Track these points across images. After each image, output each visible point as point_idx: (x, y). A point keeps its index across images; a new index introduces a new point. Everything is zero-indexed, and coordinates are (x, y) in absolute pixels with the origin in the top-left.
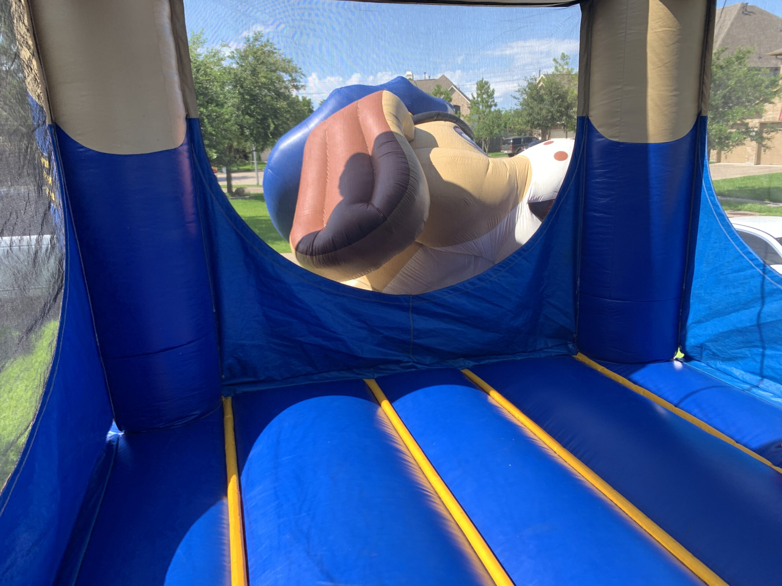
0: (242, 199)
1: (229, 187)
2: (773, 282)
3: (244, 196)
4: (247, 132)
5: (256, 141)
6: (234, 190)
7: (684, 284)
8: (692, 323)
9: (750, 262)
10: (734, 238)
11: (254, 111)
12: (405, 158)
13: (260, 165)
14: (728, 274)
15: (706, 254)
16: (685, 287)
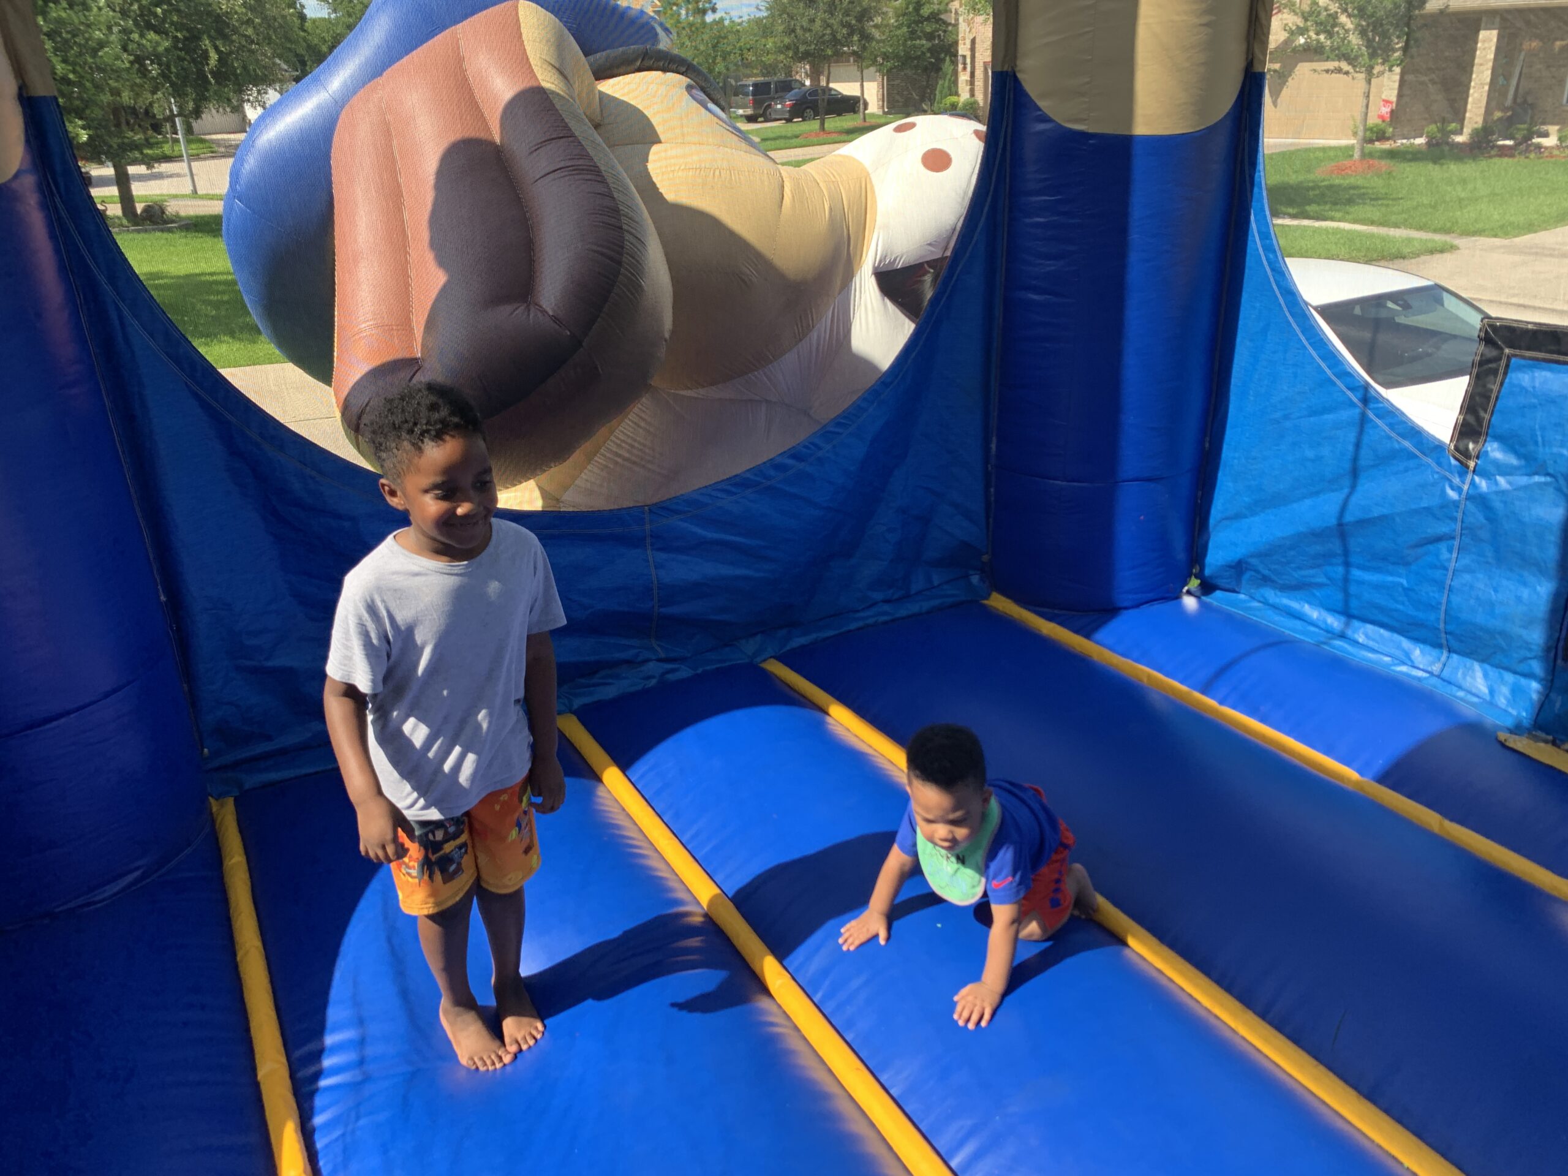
0: (162, 231)
1: (126, 199)
2: (1393, 434)
3: (166, 222)
4: (154, 70)
5: (178, 92)
6: (139, 208)
7: (1208, 439)
8: (1224, 519)
9: (1349, 393)
10: (1314, 343)
11: (164, 21)
12: (603, 181)
13: (193, 146)
14: (1301, 417)
15: (1257, 377)
16: (1210, 443)
